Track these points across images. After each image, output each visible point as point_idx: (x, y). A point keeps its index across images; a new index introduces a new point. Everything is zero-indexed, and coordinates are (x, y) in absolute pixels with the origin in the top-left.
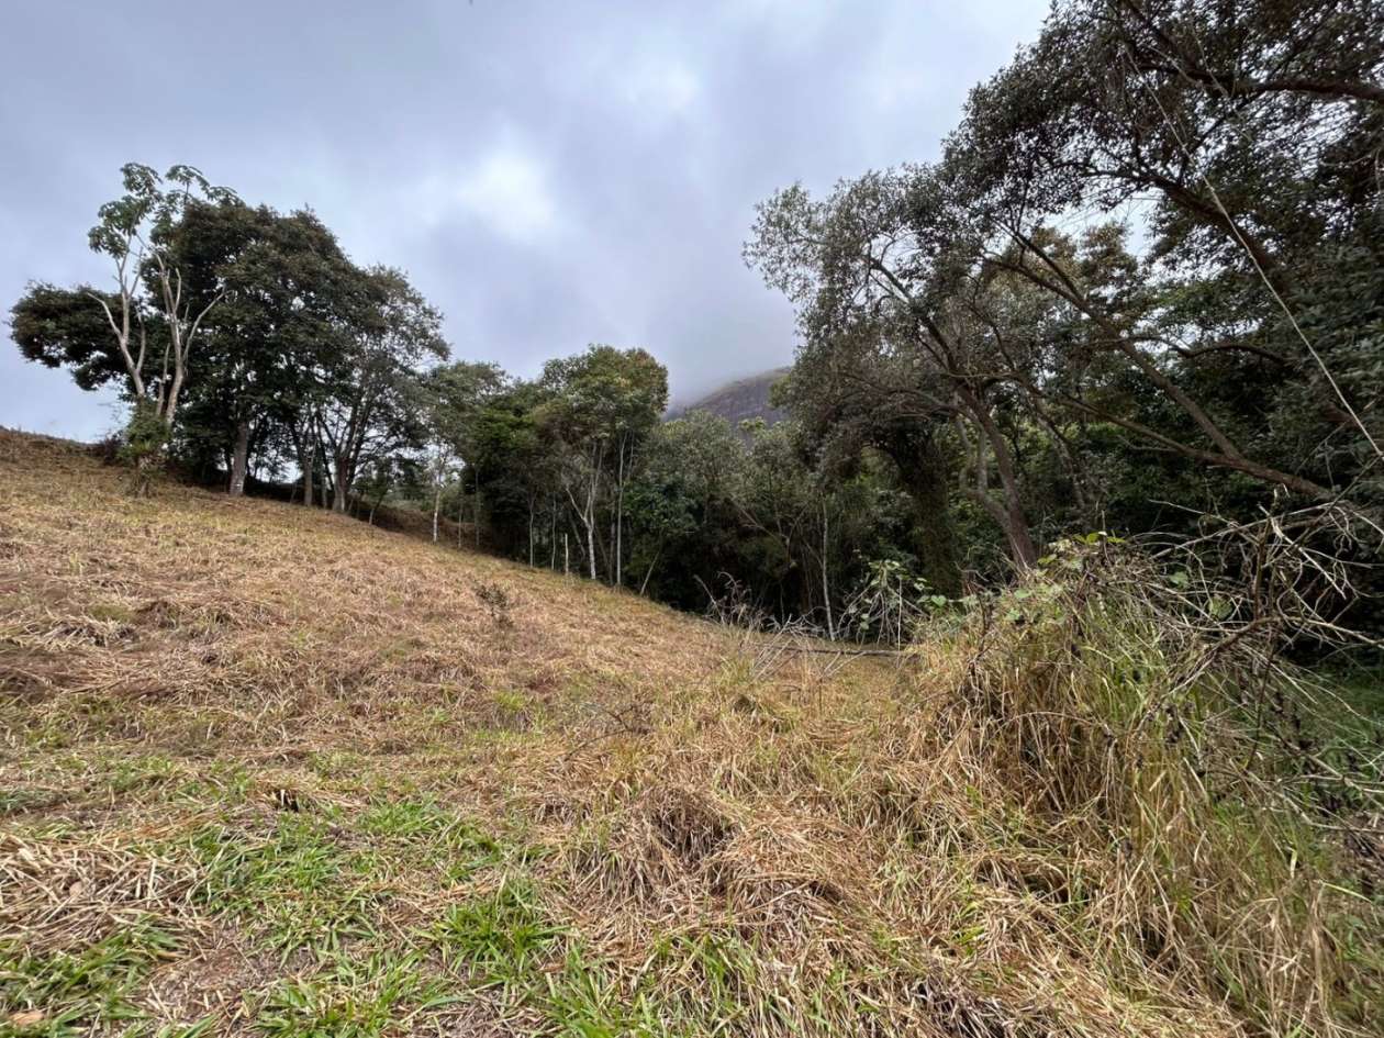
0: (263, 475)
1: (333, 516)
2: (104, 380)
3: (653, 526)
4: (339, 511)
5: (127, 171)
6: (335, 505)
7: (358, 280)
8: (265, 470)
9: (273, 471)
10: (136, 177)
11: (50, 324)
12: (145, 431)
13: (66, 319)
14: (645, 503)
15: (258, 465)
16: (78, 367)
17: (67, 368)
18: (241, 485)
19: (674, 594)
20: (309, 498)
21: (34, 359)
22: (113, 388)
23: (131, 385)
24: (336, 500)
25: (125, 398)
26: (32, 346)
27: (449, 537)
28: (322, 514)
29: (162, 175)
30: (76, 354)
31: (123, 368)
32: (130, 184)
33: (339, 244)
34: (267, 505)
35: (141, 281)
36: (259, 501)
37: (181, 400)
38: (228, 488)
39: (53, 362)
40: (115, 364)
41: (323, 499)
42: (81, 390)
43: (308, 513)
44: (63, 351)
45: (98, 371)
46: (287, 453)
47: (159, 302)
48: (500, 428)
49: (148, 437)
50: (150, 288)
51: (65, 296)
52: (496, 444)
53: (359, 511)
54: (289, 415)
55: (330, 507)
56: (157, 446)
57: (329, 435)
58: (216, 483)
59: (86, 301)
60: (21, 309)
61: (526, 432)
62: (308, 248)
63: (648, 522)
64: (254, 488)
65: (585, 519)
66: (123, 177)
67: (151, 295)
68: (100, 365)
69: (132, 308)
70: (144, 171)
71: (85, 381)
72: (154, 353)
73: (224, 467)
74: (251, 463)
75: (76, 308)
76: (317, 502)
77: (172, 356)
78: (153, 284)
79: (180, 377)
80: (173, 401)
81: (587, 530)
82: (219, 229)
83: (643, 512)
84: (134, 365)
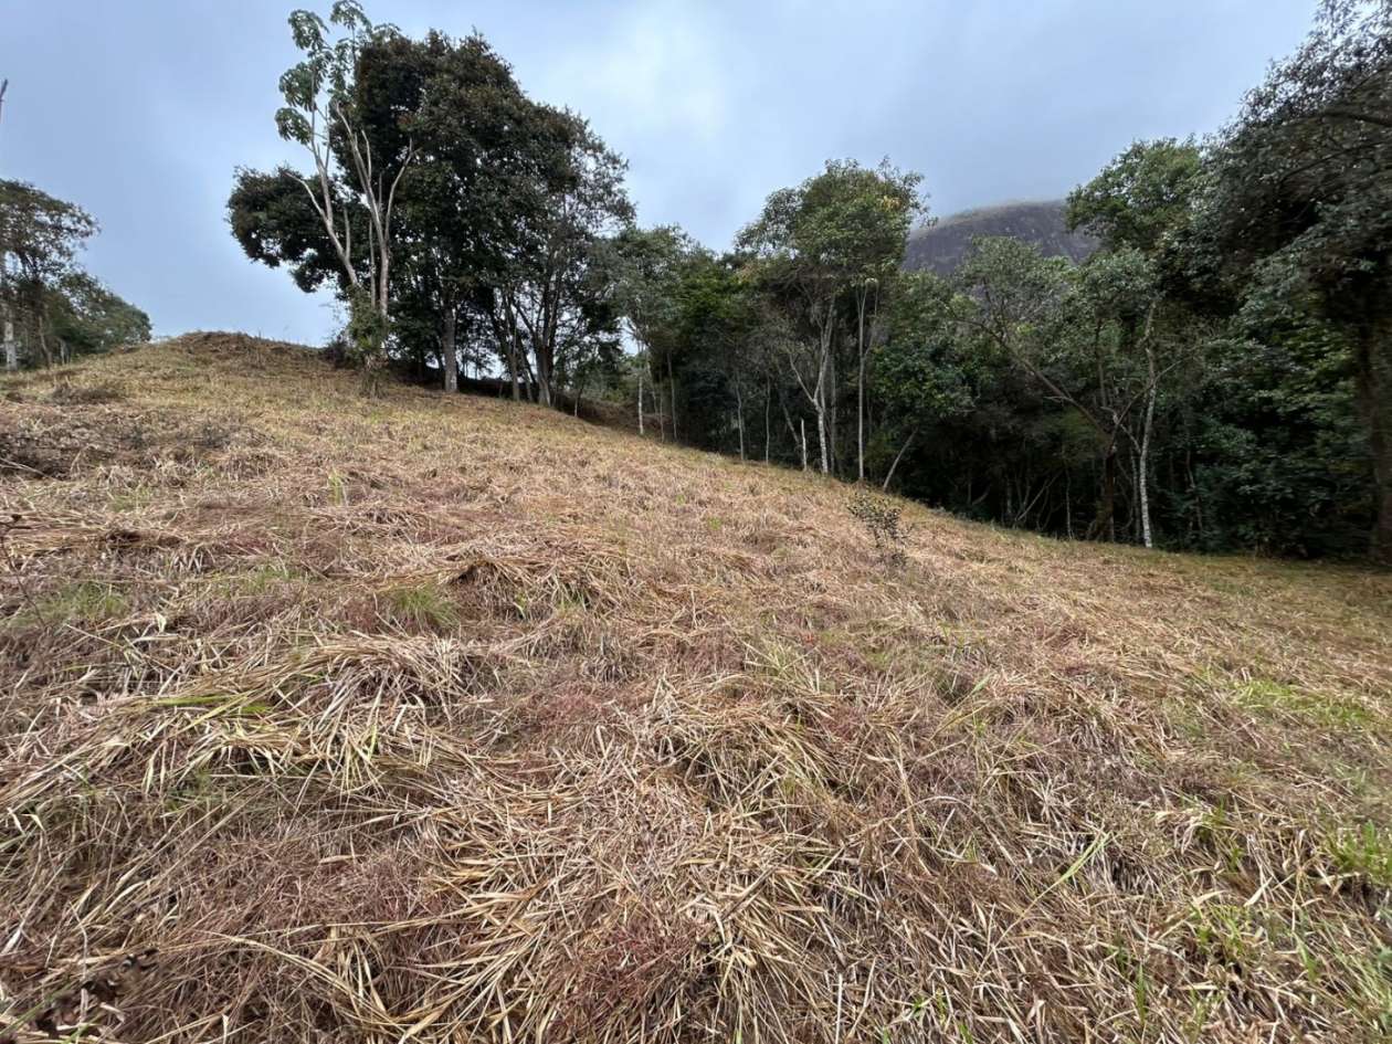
0: (471, 372)
1: (543, 412)
2: (319, 280)
3: (919, 405)
4: (545, 405)
5: (293, 22)
6: (541, 398)
7: (543, 119)
8: (472, 365)
9: (479, 366)
10: (305, 31)
11: (262, 215)
12: (366, 327)
13: (274, 206)
14: (908, 374)
15: (466, 358)
16: (296, 267)
17: (287, 266)
18: (454, 380)
19: (922, 489)
20: (516, 393)
21: (256, 259)
22: (328, 287)
23: (345, 281)
24: (541, 393)
25: (341, 298)
26: (254, 250)
28: (532, 409)
29: (327, 22)
30: (291, 252)
31: (337, 265)
32: (301, 40)
33: (514, 77)
34: (482, 401)
35: (332, 154)
36: (474, 397)
37: (390, 295)
38: (443, 387)
39: (272, 261)
40: (328, 260)
41: (530, 393)
42: (299, 290)
43: (522, 409)
44: (278, 247)
45: (313, 272)
46: (489, 344)
47: (355, 182)
48: (706, 295)
49: (369, 331)
50: (342, 162)
51: (268, 181)
52: (701, 316)
53: (564, 405)
54: (484, 301)
55: (536, 401)
56: (377, 343)
57: (526, 321)
58: (434, 381)
59: (288, 184)
60: (235, 202)
61: (740, 296)
62: (484, 82)
63: (913, 398)
64: (466, 386)
65: (815, 401)
66: (291, 31)
67: (343, 172)
68: (313, 263)
69: (330, 188)
70: (310, 18)
71: (306, 282)
72: (358, 239)
73: (436, 365)
74: (459, 358)
75: (280, 192)
76: (524, 396)
77: (376, 239)
78: (345, 159)
79: (386, 262)
80: (384, 297)
81: (817, 413)
82: (395, 68)
83: (905, 388)
84: (345, 254)
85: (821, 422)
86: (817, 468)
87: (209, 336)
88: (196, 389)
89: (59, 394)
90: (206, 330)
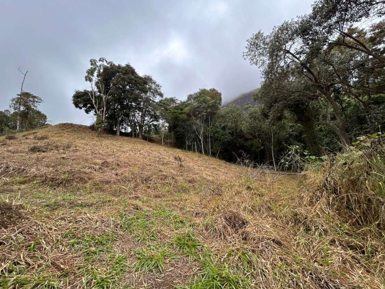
0: (123, 131)
1: (139, 140)
2: (90, 111)
3: (219, 139)
4: (140, 138)
5: (91, 61)
7: (141, 80)
9: (125, 129)
10: (93, 62)
11: (79, 99)
12: (99, 122)
13: (82, 98)
14: (216, 132)
15: (122, 128)
16: (86, 109)
17: (84, 109)
18: (119, 133)
20: (133, 136)
21: (77, 108)
22: (92, 113)
23: (96, 112)
24: (139, 136)
25: (95, 115)
26: (77, 105)
27: (166, 144)
28: (136, 139)
29: (98, 61)
30: (85, 106)
31: (94, 108)
32: (92, 64)
33: (136, 71)
34: (126, 138)
35: (96, 87)
36: (123, 137)
37: (106, 114)
38: (116, 135)
39: (81, 108)
40: (92, 107)
41: (136, 136)
42: (86, 113)
43: (134, 139)
44: (82, 105)
45: (89, 109)
46: (128, 125)
47: (99, 92)
48: (177, 114)
49: (100, 123)
50: (98, 88)
51: (81, 92)
52: (176, 118)
53: (145, 138)
54: (127, 115)
55: (138, 138)
56: (102, 125)
57: (137, 120)
58: (114, 133)
59: (86, 93)
60: (74, 97)
61: (184, 115)
62: (129, 73)
63: (218, 137)
64: (122, 134)
65: (200, 137)
66: (90, 63)
67: (98, 90)
68: (90, 107)
69: (94, 94)
70: (94, 60)
71: (87, 112)
72: (99, 104)
73: (115, 129)
74: (120, 128)
75: (84, 95)
76: (135, 136)
77: (103, 104)
78: (98, 87)
79: (105, 109)
80: (104, 114)
81: (201, 140)
82: (110, 72)
83: (216, 135)
84: (96, 107)
85: (202, 142)
86: (201, 152)
87: (65, 124)
88: (62, 136)
89: (35, 138)
90: (64, 122)
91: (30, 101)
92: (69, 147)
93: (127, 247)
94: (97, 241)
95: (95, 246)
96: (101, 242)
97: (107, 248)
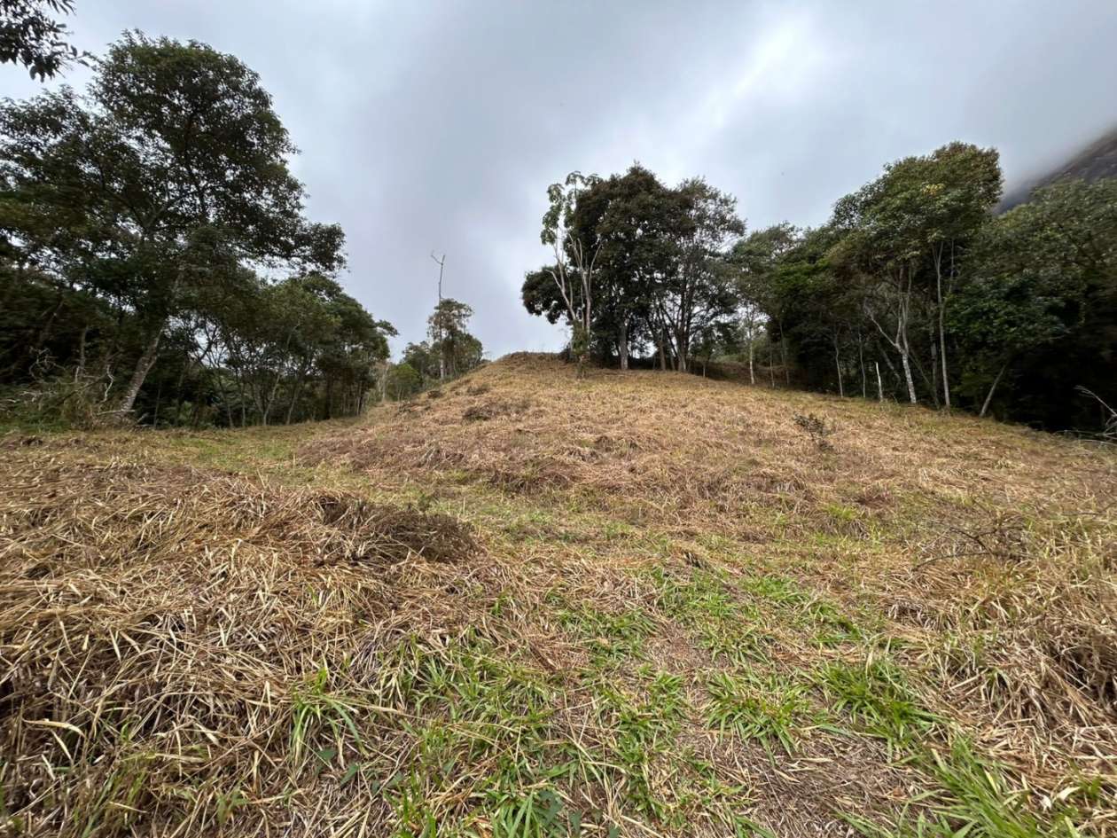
0: (636, 355)
1: (680, 375)
2: (559, 316)
3: (990, 339)
4: (683, 371)
5: (549, 191)
6: (680, 367)
8: (637, 351)
9: (641, 350)
10: (554, 192)
11: (535, 293)
12: (579, 340)
13: (540, 287)
14: (977, 315)
15: (633, 348)
16: (548, 312)
17: (544, 314)
18: (626, 362)
20: (663, 365)
21: (532, 314)
22: (563, 319)
23: (570, 316)
24: (680, 364)
25: (568, 324)
26: (531, 309)
27: (764, 380)
28: (672, 374)
29: (564, 186)
30: (546, 306)
31: (565, 307)
32: (552, 199)
33: (657, 179)
34: (642, 374)
35: (565, 253)
36: (636, 371)
37: (592, 318)
38: (620, 367)
39: (539, 313)
41: (672, 365)
42: (550, 324)
43: (665, 375)
44: (541, 306)
45: (556, 312)
46: (647, 337)
47: (574, 263)
48: (797, 279)
49: (581, 343)
50: (569, 255)
51: (537, 275)
52: (795, 292)
53: (696, 369)
54: (644, 311)
55: (677, 369)
56: (585, 348)
57: (670, 319)
58: (614, 364)
59: (546, 274)
60: (524, 289)
61: (822, 275)
62: (640, 190)
63: (984, 335)
64: (636, 365)
65: (897, 345)
66: (548, 196)
67: (570, 260)
68: (556, 308)
69: (563, 271)
70: (556, 187)
71: (552, 319)
72: (576, 293)
73: (615, 354)
74: (629, 348)
75: (543, 280)
76: (669, 367)
77: (584, 292)
78: (570, 253)
79: (589, 304)
80: (588, 319)
81: (901, 355)
82: (594, 203)
83: (976, 326)
84: (569, 303)
85: (905, 362)
86: (902, 397)
87: (513, 356)
88: (511, 383)
89: (468, 391)
90: (512, 353)
91: (454, 315)
92: (525, 406)
93: (682, 657)
94: (608, 625)
95: (607, 636)
96: (619, 631)
97: (634, 648)
